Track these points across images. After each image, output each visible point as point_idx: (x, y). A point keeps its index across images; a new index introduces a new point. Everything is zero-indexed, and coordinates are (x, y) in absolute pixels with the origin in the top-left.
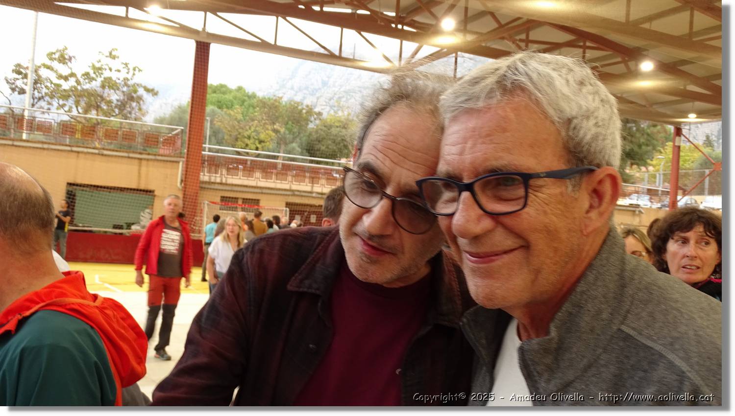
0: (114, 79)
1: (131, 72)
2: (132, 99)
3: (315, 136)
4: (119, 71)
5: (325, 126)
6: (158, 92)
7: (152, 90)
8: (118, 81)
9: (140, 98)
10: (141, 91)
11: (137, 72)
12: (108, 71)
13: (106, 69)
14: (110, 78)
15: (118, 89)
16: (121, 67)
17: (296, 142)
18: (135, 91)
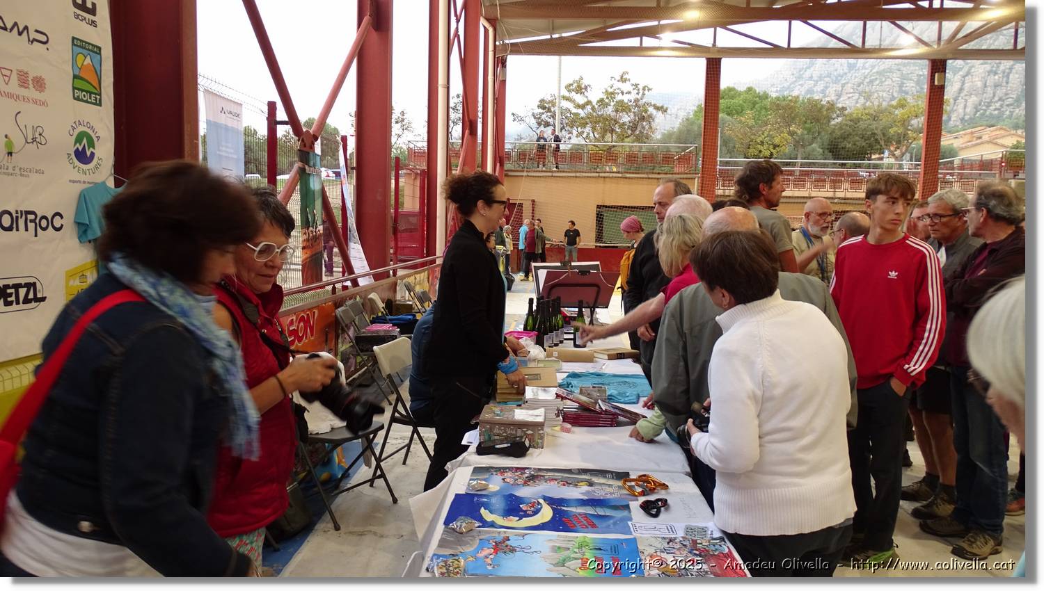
0: (626, 101)
1: (641, 92)
2: (643, 119)
3: (838, 133)
4: (629, 93)
5: (851, 121)
6: (667, 109)
7: (662, 107)
8: (629, 104)
9: (650, 116)
10: (651, 110)
11: (646, 92)
12: (620, 94)
13: (618, 94)
14: (622, 101)
15: (630, 111)
16: (631, 88)
17: (817, 143)
18: (646, 111)
